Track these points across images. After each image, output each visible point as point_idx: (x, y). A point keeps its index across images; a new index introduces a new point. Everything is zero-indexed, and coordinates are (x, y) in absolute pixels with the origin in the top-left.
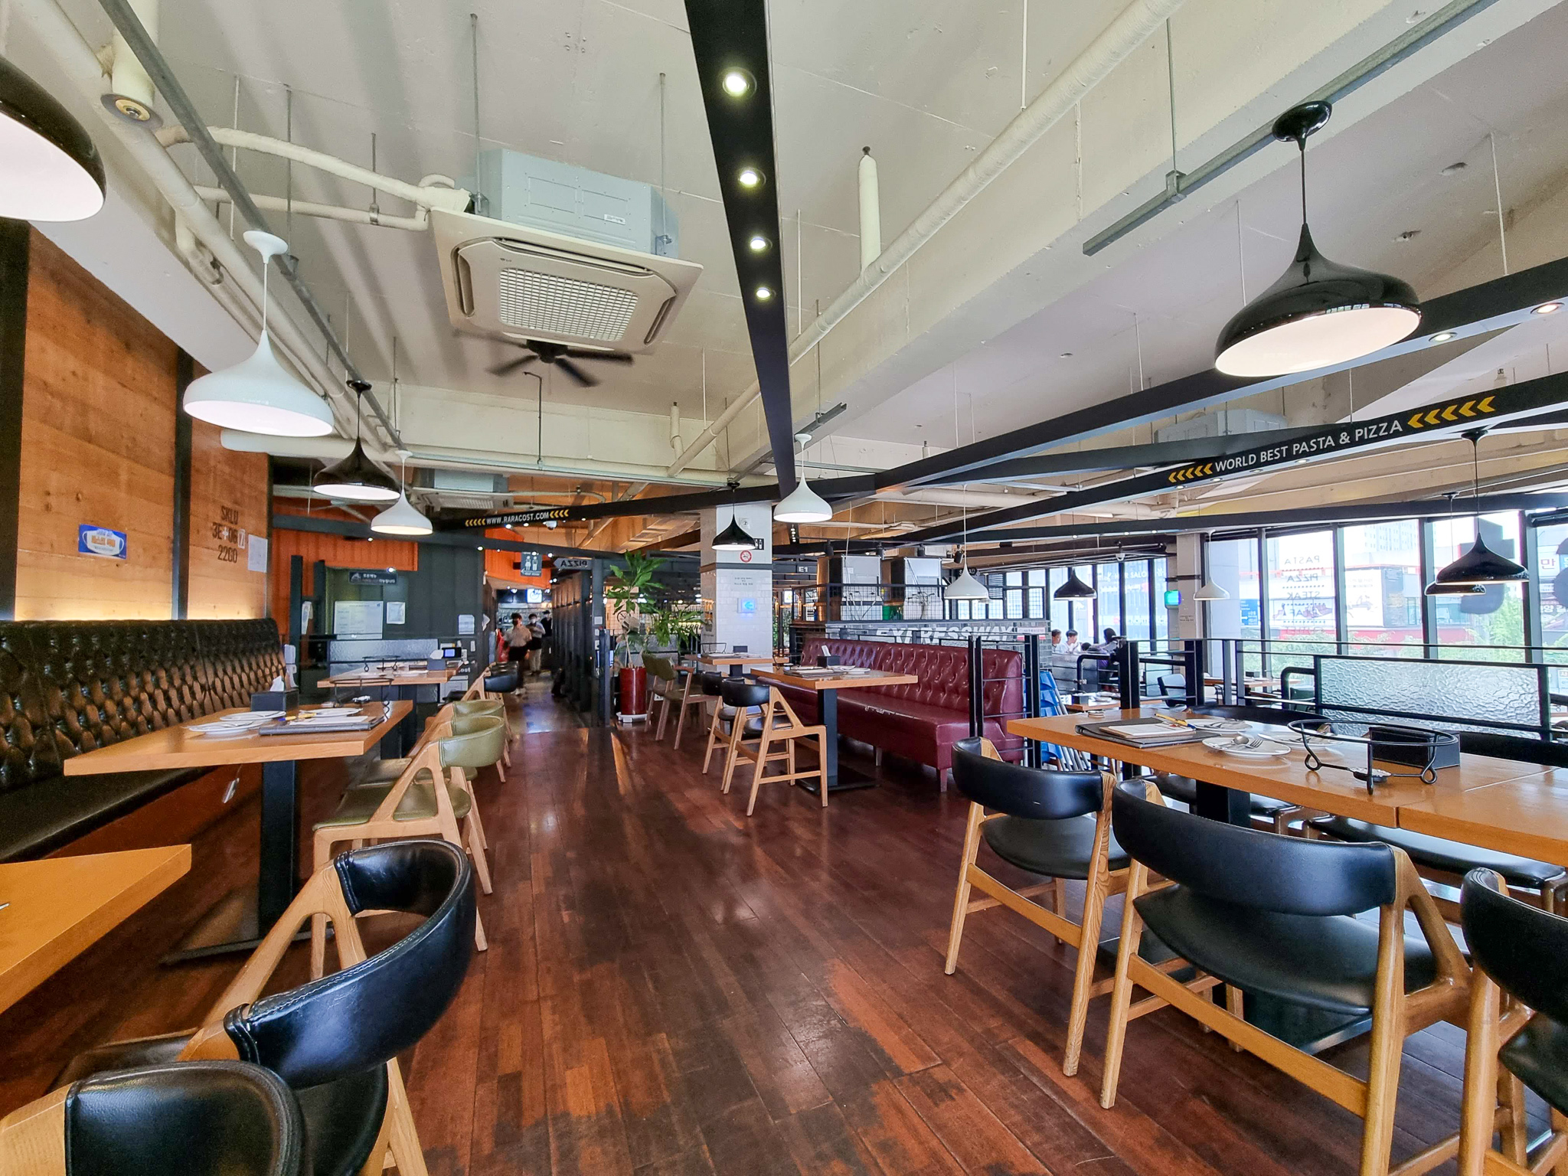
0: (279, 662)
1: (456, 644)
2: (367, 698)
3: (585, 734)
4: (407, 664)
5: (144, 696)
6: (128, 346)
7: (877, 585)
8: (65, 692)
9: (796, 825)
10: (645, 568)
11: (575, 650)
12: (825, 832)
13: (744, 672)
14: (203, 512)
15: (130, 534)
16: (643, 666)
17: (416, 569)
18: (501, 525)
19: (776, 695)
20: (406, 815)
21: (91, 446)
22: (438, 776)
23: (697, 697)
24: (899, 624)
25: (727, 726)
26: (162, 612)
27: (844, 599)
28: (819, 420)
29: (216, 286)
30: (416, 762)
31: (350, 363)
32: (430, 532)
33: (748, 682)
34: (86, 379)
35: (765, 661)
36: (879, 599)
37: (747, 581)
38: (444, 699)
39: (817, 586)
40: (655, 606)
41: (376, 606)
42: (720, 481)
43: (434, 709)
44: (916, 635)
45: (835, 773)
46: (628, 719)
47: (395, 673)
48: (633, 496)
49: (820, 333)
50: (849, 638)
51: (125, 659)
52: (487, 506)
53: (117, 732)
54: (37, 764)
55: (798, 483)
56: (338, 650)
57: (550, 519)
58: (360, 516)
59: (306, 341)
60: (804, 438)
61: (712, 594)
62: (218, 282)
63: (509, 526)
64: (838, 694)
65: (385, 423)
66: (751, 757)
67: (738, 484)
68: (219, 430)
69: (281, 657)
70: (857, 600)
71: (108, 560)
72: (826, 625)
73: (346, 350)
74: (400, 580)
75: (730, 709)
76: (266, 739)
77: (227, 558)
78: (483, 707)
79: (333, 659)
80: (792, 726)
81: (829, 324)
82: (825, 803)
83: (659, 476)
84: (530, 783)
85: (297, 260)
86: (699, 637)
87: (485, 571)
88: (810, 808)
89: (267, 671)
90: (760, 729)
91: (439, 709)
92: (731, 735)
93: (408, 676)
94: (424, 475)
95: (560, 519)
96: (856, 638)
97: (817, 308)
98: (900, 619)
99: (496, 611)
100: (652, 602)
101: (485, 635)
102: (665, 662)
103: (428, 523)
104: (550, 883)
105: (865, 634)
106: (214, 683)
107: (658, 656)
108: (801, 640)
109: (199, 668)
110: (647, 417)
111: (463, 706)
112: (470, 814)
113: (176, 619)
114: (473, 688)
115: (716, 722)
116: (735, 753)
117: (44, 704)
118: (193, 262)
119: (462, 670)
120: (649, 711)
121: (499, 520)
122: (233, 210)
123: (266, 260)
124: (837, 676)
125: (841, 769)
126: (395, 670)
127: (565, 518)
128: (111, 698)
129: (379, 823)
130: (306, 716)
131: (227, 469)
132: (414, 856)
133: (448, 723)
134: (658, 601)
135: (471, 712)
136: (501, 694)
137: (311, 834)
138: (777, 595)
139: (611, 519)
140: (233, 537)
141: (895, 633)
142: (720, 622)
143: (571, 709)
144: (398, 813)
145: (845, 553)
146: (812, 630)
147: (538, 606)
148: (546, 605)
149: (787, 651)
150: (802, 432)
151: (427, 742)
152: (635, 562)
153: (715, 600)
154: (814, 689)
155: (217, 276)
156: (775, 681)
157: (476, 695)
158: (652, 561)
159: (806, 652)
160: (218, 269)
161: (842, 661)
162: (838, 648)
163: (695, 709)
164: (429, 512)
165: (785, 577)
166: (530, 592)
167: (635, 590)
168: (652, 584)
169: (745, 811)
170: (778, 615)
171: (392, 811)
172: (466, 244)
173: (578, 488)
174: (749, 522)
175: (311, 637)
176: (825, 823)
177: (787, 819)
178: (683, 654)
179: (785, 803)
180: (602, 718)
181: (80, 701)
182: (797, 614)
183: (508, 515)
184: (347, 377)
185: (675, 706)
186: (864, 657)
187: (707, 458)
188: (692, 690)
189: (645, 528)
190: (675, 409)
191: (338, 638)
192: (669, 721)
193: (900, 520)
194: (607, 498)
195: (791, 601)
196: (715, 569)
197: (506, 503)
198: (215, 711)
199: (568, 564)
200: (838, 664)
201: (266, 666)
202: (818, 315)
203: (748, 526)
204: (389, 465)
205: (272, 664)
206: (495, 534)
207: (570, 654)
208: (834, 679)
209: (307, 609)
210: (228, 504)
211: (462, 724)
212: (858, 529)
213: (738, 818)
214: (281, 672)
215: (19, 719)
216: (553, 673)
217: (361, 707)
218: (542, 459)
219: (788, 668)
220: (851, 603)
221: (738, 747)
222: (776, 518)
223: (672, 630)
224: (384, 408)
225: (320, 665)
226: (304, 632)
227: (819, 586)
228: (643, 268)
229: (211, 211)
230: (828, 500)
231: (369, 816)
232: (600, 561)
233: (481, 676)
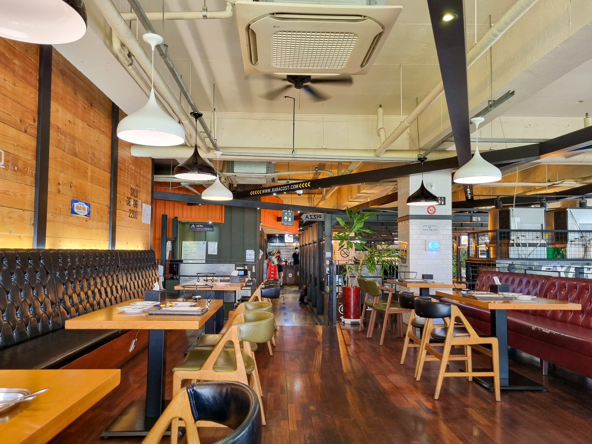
0: (156, 275)
1: (245, 268)
2: (200, 297)
3: (320, 329)
4: (219, 278)
5: (96, 290)
6: (91, 105)
7: (542, 231)
8: (64, 286)
9: (474, 411)
10: (360, 219)
11: (314, 273)
12: (498, 421)
13: (430, 294)
14: (123, 191)
15: (92, 204)
16: (358, 286)
17: (223, 222)
18: (271, 194)
19: (456, 312)
20: (220, 368)
21: (76, 159)
22: (237, 346)
23: (395, 310)
24: (562, 263)
25: (418, 333)
26: (104, 246)
27: (511, 242)
28: (491, 106)
29: (130, 67)
30: (225, 336)
31: (192, 102)
32: (231, 199)
33: (434, 300)
34: (74, 124)
35: (447, 286)
36: (543, 242)
37: (433, 228)
38: (238, 301)
39: (488, 231)
40: (366, 245)
41: (202, 244)
42: (412, 157)
43: (232, 306)
44: (579, 271)
45: (506, 376)
46: (348, 321)
47: (213, 283)
48: (352, 171)
49: (493, 40)
50: (517, 272)
51: (89, 270)
52: (262, 182)
53: (85, 309)
54: (53, 322)
55: (473, 155)
56: (185, 269)
57: (299, 189)
58: (195, 191)
59: (171, 92)
60: (478, 121)
61: (407, 238)
62: (131, 64)
63: (275, 194)
64: (507, 315)
65: (209, 136)
66: (436, 356)
67: (426, 158)
68: (131, 145)
69: (157, 271)
70: (523, 242)
71: (83, 218)
72: (497, 261)
73: (189, 94)
74: (215, 229)
75: (421, 320)
76: (151, 317)
77: (133, 216)
78: (261, 306)
79: (181, 274)
80: (469, 336)
81: (500, 31)
82: (498, 397)
83: (369, 156)
84: (287, 358)
85: (167, 46)
86: (397, 267)
87: (261, 222)
88: (485, 401)
89: (150, 280)
90: (445, 336)
91: (236, 307)
92: (421, 338)
93: (220, 285)
94: (228, 165)
95: (305, 188)
96: (523, 272)
97: (490, 21)
98: (564, 258)
99: (266, 248)
100: (364, 242)
101: (261, 262)
102: (373, 284)
103: (231, 194)
104: (301, 424)
105: (531, 269)
106: (126, 285)
107: (368, 279)
108: (476, 272)
109: (120, 276)
110: (360, 117)
111: (250, 305)
112: (253, 372)
113: (110, 249)
114: (255, 294)
115: (410, 328)
116: (424, 352)
117: (56, 292)
118: (120, 56)
119: (248, 284)
120: (362, 317)
121: (269, 190)
122: (138, 24)
123: (153, 49)
124: (507, 300)
125: (511, 373)
126: (213, 281)
127: (308, 188)
128: (83, 291)
129: (205, 371)
130: (170, 305)
131: (133, 167)
132: (227, 390)
133: (242, 314)
134: (368, 242)
135: (255, 309)
136: (270, 299)
137: (172, 373)
138: (456, 239)
139: (337, 188)
140: (136, 205)
141: (559, 269)
142: (413, 257)
143: (312, 312)
144: (215, 367)
145: (512, 206)
146: (485, 265)
147: (291, 244)
148: (296, 244)
149: (464, 280)
150: (477, 116)
151: (230, 325)
152: (353, 216)
153: (408, 241)
154: (487, 309)
155: (130, 61)
156: (454, 301)
157: (256, 299)
158: (364, 215)
159: (480, 281)
160: (131, 58)
161: (511, 288)
162: (507, 280)
163: (394, 318)
164: (230, 187)
165: (462, 225)
166: (286, 236)
167: (352, 234)
168: (364, 230)
169: (433, 395)
170: (457, 254)
171: (212, 365)
172: (254, 21)
173: (316, 168)
174: (434, 185)
175: (171, 261)
176: (498, 414)
177: (467, 406)
178: (385, 279)
179: (464, 394)
180: (331, 319)
181: (70, 291)
182: (472, 253)
183: (275, 187)
184: (191, 110)
185: (380, 315)
186: (531, 287)
187: (403, 142)
188: (393, 304)
189: (359, 193)
190: (381, 110)
191: (184, 262)
192: (376, 325)
193: (563, 179)
194: (334, 173)
195: (467, 243)
196: (408, 219)
197: (273, 180)
198: (126, 300)
199: (310, 217)
200: (507, 291)
201: (150, 276)
202: (491, 27)
203: (433, 188)
204: (210, 160)
205: (153, 276)
206: (266, 199)
207: (311, 275)
208: (504, 303)
209: (169, 244)
210: (134, 187)
211: (250, 316)
212: (523, 187)
213: (428, 400)
214: (157, 280)
215: (46, 299)
216: (300, 288)
217: (196, 302)
218: (295, 151)
219: (465, 292)
220: (518, 245)
221: (427, 348)
222: (455, 181)
223: (378, 262)
224: (208, 126)
225: (174, 277)
226: (167, 258)
227: (490, 231)
228: (361, 16)
229: (128, 26)
230: (498, 166)
231: (201, 366)
232: (330, 215)
233: (259, 288)
